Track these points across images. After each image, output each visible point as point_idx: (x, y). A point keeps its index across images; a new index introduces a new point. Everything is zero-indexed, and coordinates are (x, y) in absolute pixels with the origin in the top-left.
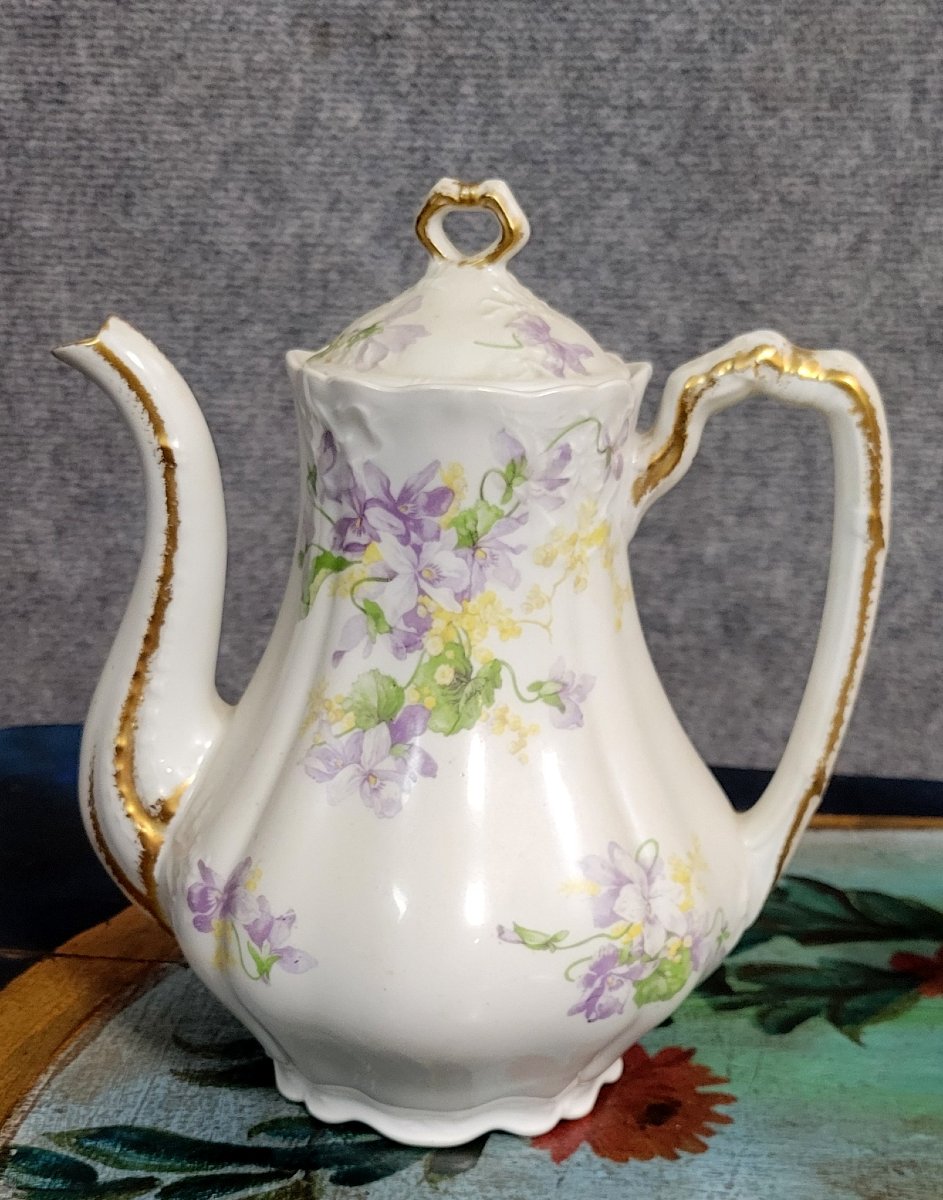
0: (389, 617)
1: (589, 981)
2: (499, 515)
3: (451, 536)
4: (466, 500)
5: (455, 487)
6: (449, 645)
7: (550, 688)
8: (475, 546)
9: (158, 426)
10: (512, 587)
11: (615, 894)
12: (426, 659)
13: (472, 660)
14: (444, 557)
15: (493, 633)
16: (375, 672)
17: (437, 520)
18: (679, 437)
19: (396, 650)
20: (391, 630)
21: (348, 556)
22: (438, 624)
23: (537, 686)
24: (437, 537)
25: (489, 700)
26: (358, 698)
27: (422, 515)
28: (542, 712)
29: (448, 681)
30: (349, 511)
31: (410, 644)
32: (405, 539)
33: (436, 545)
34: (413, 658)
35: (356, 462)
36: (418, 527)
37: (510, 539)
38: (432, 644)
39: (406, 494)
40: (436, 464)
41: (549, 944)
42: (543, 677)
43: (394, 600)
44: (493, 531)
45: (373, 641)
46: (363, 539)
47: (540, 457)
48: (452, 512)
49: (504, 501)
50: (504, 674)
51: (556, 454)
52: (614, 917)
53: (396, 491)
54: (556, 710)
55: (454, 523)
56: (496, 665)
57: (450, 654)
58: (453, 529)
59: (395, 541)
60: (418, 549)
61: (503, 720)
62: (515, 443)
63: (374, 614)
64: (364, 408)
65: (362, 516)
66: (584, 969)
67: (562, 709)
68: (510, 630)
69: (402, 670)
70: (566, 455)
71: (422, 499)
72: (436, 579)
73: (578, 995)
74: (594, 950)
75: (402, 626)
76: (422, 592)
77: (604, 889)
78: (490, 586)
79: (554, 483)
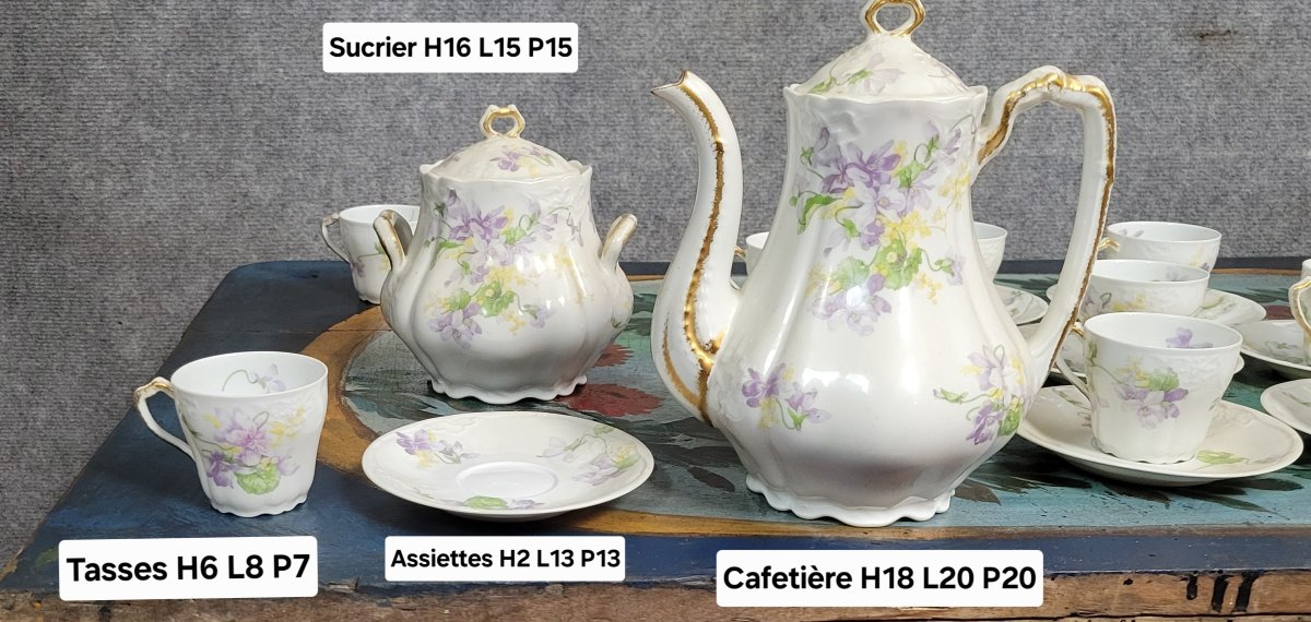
0: (858, 227)
1: (978, 420)
2: (923, 169)
3: (897, 181)
4: (907, 161)
5: (901, 154)
6: (894, 241)
7: (946, 264)
8: (909, 186)
9: (714, 130)
10: (927, 208)
11: (989, 373)
12: (881, 249)
13: (907, 249)
14: (892, 193)
15: (917, 233)
16: (851, 258)
17: (889, 173)
18: (1004, 125)
19: (863, 245)
20: (860, 235)
21: (833, 196)
22: (888, 230)
23: (939, 262)
24: (889, 182)
25: (916, 271)
26: (841, 273)
27: (881, 170)
28: (943, 276)
29: (893, 261)
30: (834, 170)
31: (872, 242)
32: (869, 184)
33: (888, 186)
34: (873, 250)
35: (842, 143)
36: (878, 177)
37: (927, 182)
38: (885, 241)
39: (872, 159)
40: (892, 142)
41: (958, 400)
42: (943, 258)
43: (862, 218)
44: (920, 177)
45: (849, 241)
46: (844, 186)
47: (946, 136)
48: (899, 168)
49: (926, 161)
50: (923, 256)
51: (954, 134)
52: (989, 385)
53: (865, 158)
54: (949, 275)
55: (899, 174)
56: (919, 251)
57: (895, 246)
58: (898, 177)
59: (864, 187)
60: (877, 189)
61: (924, 281)
62: (935, 128)
63: (849, 226)
64: (852, 113)
65: (844, 173)
66: (975, 414)
67: (953, 274)
68: (925, 232)
69: (867, 256)
70: (958, 135)
71: (882, 161)
72: (887, 205)
73: (972, 428)
74: (980, 403)
75: (866, 232)
76: (879, 213)
77: (983, 371)
78: (915, 207)
79: (951, 150)
